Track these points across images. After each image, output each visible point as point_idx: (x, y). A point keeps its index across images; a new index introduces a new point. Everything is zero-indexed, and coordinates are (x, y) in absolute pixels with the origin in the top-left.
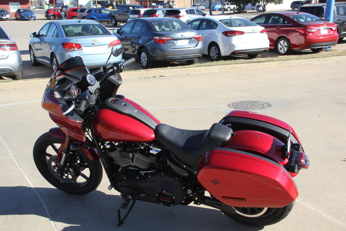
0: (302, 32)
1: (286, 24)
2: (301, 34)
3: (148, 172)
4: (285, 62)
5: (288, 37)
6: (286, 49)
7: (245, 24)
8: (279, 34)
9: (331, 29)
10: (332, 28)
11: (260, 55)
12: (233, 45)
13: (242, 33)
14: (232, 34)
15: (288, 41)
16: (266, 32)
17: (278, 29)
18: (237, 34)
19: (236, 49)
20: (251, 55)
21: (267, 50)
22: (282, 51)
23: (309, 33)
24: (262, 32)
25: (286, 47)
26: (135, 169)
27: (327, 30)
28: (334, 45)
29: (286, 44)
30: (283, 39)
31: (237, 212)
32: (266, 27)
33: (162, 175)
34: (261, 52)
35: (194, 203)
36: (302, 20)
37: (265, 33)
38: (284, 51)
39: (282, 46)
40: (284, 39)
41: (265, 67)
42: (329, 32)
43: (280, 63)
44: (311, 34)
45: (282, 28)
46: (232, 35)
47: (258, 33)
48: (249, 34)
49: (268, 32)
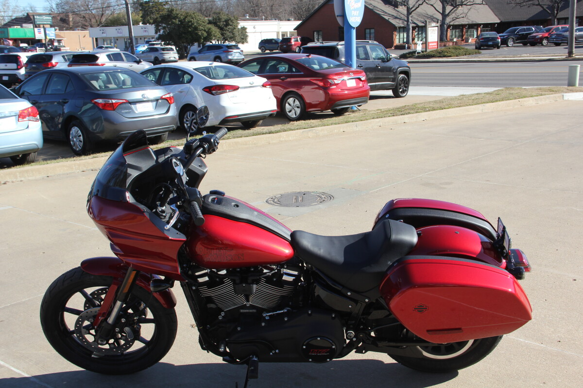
0: (321, 84)
1: (294, 72)
2: (320, 88)
3: (278, 312)
4: (310, 130)
5: (301, 92)
6: (298, 111)
7: (234, 74)
8: (285, 88)
9: (360, 79)
10: (360, 77)
11: (261, 122)
12: (224, 107)
13: (235, 88)
14: (219, 90)
15: (300, 98)
16: (269, 85)
17: (283, 80)
18: (228, 91)
19: (229, 114)
20: (247, 123)
21: (274, 114)
22: (292, 115)
23: (331, 85)
24: (264, 86)
25: (298, 107)
26: (251, 311)
27: (354, 80)
28: (365, 102)
29: (297, 103)
30: (292, 95)
31: (425, 354)
32: (268, 78)
33: (310, 312)
34: (265, 116)
36: (316, 67)
37: (269, 87)
38: (296, 115)
39: (293, 106)
40: (293, 96)
41: (281, 139)
42: (357, 83)
43: (303, 132)
44: (335, 87)
45: (289, 80)
46: (219, 91)
47: (259, 87)
48: (246, 89)
49: (272, 85)
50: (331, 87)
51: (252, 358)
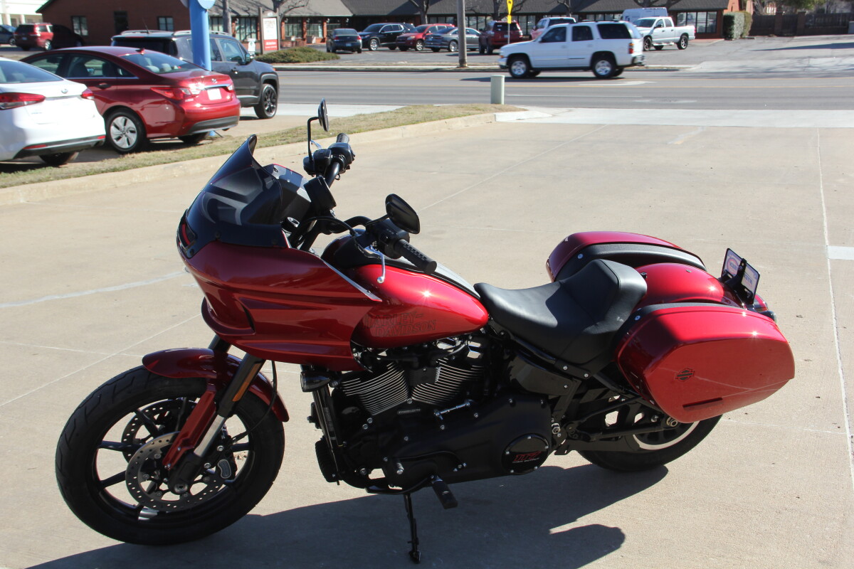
0: (170, 95)
1: (120, 76)
2: (168, 101)
3: (457, 407)
5: (136, 107)
6: (133, 138)
8: (108, 101)
9: (225, 88)
10: (227, 85)
11: (76, 155)
12: (21, 131)
13: (39, 99)
14: (10, 101)
15: (136, 117)
16: (90, 95)
17: (103, 88)
18: (26, 103)
19: (32, 141)
21: (101, 142)
22: (122, 144)
23: (186, 96)
24: (84, 96)
25: (132, 132)
26: (413, 411)
27: (218, 90)
29: (131, 124)
30: (120, 113)
31: (643, 446)
32: (88, 84)
33: (511, 401)
34: (90, 146)
35: (556, 454)
36: (154, 69)
37: (90, 98)
38: (129, 144)
39: (124, 131)
40: (124, 114)
41: (135, 180)
42: (223, 95)
43: (164, 169)
44: (191, 100)
45: (113, 88)
46: (9, 104)
47: (76, 98)
48: (56, 101)
49: (96, 96)
50: (186, 101)
51: (435, 479)
